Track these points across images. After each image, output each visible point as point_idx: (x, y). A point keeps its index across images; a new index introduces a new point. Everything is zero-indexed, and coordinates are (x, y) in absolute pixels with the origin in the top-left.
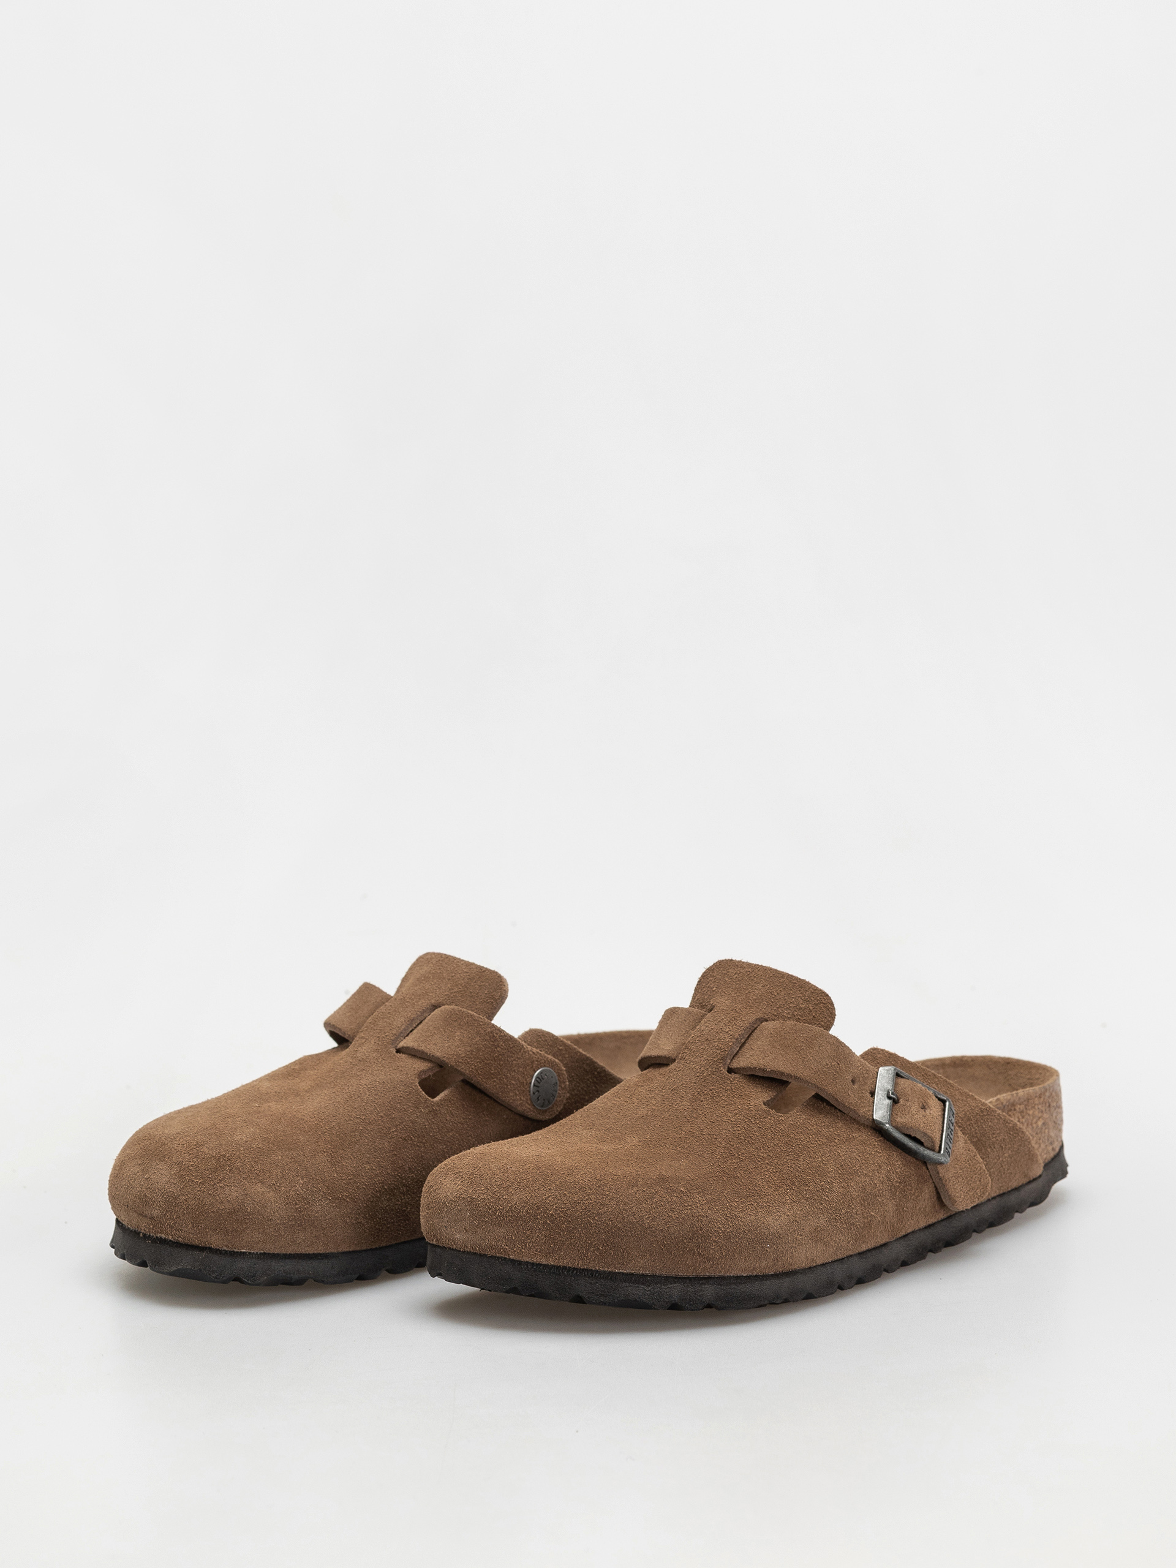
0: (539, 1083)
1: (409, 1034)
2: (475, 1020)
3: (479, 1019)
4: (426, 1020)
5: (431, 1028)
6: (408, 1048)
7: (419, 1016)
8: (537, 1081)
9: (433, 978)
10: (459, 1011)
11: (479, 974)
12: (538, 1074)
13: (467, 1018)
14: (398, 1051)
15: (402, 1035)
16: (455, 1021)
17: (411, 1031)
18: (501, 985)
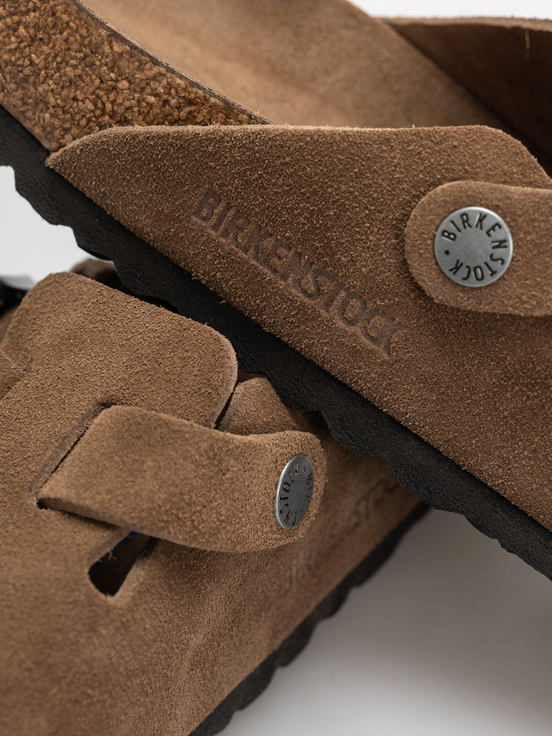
0: (288, 491)
1: (57, 467)
2: (174, 432)
3: (183, 428)
4: (86, 436)
5: (96, 456)
6: (57, 500)
7: (76, 428)
8: (285, 489)
9: (92, 342)
10: (143, 417)
11: (178, 333)
12: (285, 476)
13: (159, 430)
14: (42, 504)
15: (47, 469)
16: (139, 437)
17: (62, 461)
18: (223, 357)
